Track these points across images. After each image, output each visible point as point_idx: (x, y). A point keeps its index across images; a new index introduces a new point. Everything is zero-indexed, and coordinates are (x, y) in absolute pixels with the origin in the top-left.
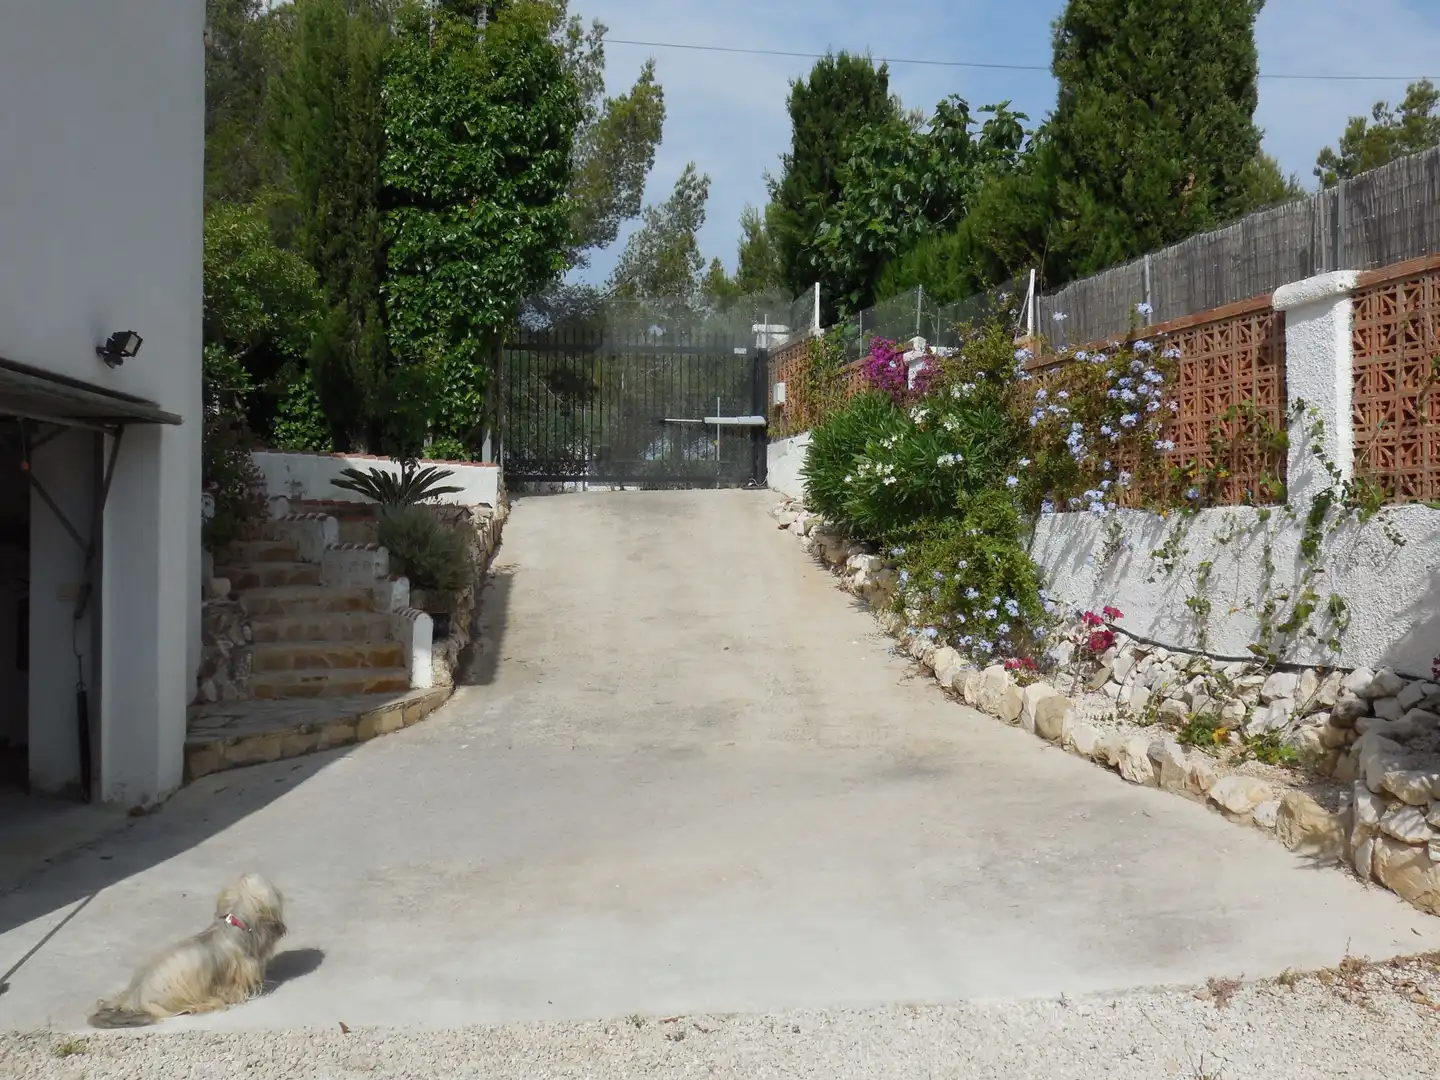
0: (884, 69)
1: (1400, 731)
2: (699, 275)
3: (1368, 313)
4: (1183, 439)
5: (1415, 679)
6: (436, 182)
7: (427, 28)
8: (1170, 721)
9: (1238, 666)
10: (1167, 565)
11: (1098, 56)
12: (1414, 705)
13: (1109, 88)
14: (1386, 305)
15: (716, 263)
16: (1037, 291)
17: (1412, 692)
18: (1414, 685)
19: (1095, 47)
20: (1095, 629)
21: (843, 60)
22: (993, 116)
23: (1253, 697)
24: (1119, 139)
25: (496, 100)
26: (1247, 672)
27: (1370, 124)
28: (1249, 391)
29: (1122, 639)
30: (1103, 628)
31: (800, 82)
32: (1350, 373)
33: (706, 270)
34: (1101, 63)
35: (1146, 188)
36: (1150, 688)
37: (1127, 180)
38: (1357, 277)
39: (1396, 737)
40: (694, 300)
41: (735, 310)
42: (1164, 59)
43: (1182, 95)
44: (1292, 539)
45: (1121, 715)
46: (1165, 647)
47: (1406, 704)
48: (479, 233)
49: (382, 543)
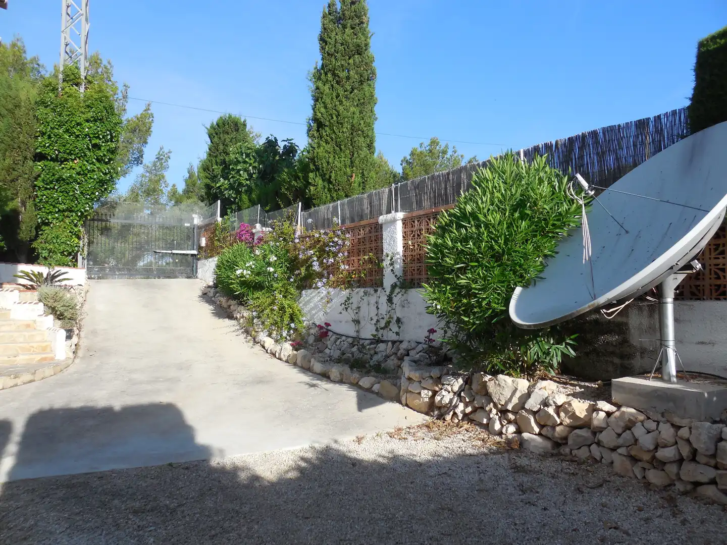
0: (245, 121)
1: (416, 359)
2: (166, 190)
3: (407, 227)
4: (351, 265)
5: (421, 343)
6: (61, 153)
7: (57, 89)
8: (346, 362)
9: (368, 342)
10: (346, 308)
11: (323, 131)
12: (420, 352)
13: (327, 142)
14: (412, 224)
15: (174, 186)
16: (302, 210)
17: (420, 347)
18: (420, 345)
19: (322, 128)
20: (322, 331)
21: (230, 117)
22: (286, 143)
23: (372, 352)
24: (330, 160)
25: (88, 121)
26: (371, 344)
27: (419, 150)
28: (372, 250)
29: (330, 334)
30: (325, 330)
31: (213, 123)
32: (402, 245)
33: (169, 189)
34: (324, 134)
35: (339, 179)
36: (340, 350)
37: (333, 175)
38: (404, 215)
39: (415, 362)
40: (164, 199)
41: (183, 206)
42: (345, 135)
43: (351, 147)
44: (384, 299)
45: (330, 360)
46: (345, 336)
47: (418, 351)
48: (79, 174)
49: (40, 301)
